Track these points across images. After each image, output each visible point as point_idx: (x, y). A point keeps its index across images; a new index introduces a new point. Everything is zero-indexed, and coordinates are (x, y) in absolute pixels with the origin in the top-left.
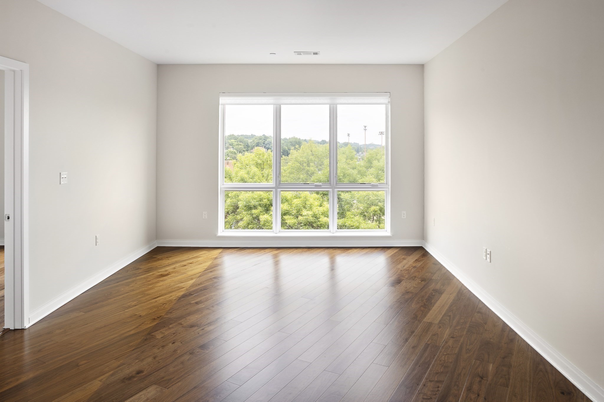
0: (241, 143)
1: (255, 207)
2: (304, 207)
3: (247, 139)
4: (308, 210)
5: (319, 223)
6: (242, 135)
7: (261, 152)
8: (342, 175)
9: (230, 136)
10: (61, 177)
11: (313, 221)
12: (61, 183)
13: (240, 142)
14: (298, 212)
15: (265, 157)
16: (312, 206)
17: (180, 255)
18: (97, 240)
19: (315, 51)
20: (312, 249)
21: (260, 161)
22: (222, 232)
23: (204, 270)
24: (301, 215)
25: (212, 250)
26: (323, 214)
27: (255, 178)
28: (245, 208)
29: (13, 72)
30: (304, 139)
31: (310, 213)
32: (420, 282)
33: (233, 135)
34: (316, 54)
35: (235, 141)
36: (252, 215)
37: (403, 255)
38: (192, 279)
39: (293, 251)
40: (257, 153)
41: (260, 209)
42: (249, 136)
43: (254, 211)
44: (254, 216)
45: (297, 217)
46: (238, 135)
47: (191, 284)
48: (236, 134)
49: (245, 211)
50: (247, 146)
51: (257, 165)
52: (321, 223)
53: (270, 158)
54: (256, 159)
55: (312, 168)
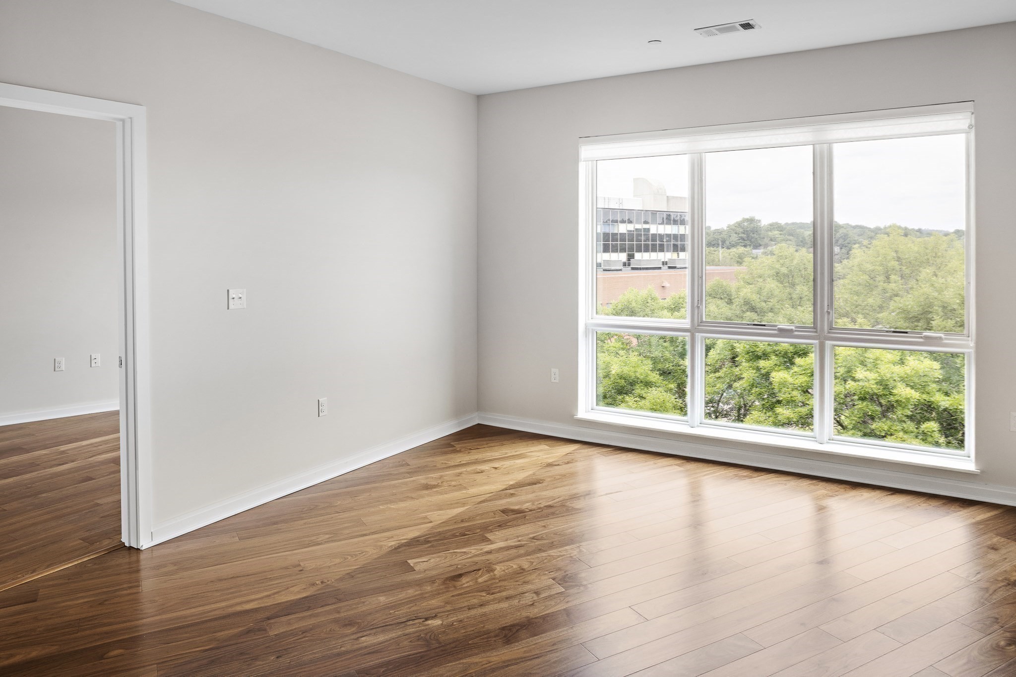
0: (791, 238)
1: (765, 356)
2: (863, 363)
3: (803, 230)
4: (869, 368)
5: (892, 398)
6: (793, 224)
7: (786, 254)
8: (958, 301)
9: (771, 225)
10: (230, 297)
11: (880, 392)
12: (230, 308)
13: (790, 234)
14: (849, 372)
15: (795, 262)
16: (879, 362)
17: (496, 447)
18: (320, 408)
19: (744, 19)
20: (762, 474)
21: (784, 270)
22: (589, 411)
23: (504, 487)
24: (854, 379)
25: (560, 445)
26: (903, 380)
27: (772, 300)
28: (747, 356)
29: (121, 122)
30: (916, 228)
31: (872, 376)
32: (1002, 643)
33: (777, 223)
34: (747, 26)
35: (781, 234)
36: (758, 369)
37: (997, 535)
38: (464, 504)
39: (714, 473)
40: (780, 254)
41: (774, 359)
42: (808, 223)
43: (762, 363)
44: (763, 371)
45: (845, 381)
46: (787, 224)
47: (451, 516)
48: (782, 222)
49: (748, 361)
50: (802, 241)
51: (778, 276)
52: (897, 398)
53: (804, 264)
54: (778, 266)
55: (894, 285)
